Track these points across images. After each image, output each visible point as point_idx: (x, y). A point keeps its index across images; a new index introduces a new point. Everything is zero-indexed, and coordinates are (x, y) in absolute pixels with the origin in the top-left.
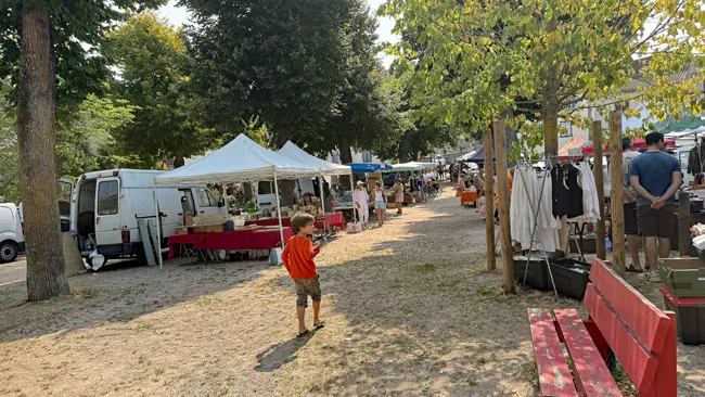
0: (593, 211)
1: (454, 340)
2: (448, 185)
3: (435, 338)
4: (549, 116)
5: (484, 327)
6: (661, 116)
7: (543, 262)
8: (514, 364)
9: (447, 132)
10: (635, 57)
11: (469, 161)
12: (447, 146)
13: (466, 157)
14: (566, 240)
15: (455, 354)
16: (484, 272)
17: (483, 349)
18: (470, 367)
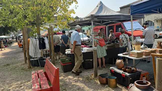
0: (48, 48)
1: (14, 83)
2: (15, 42)
3: (8, 84)
4: (38, 26)
5: (22, 78)
6: (61, 28)
7: (37, 60)
8: (29, 85)
9: (14, 28)
10: (55, 15)
11: (21, 36)
12: (15, 32)
13: (20, 35)
14: (42, 54)
15: (13, 86)
16: (24, 64)
17: (21, 83)
18: (17, 89)
